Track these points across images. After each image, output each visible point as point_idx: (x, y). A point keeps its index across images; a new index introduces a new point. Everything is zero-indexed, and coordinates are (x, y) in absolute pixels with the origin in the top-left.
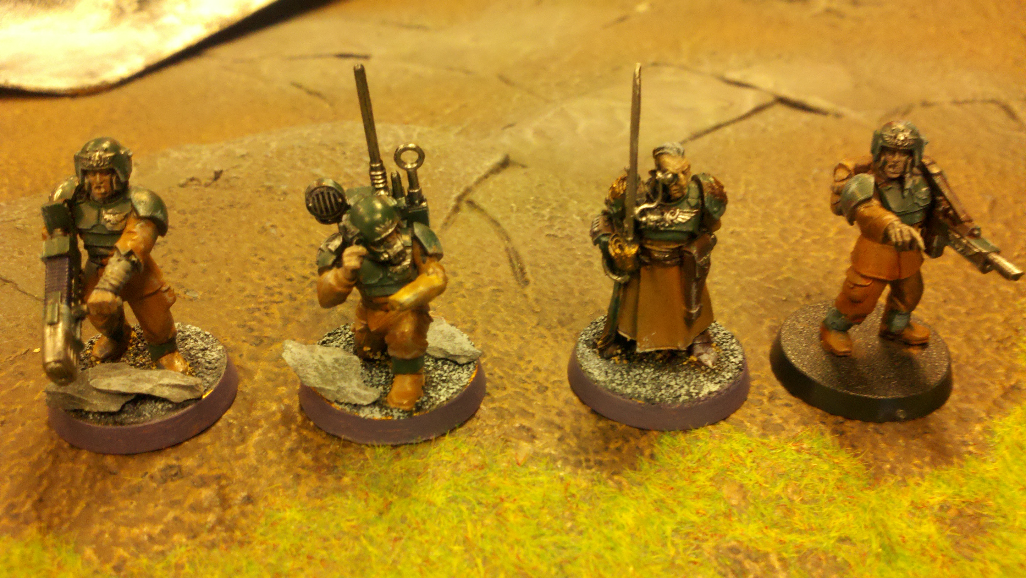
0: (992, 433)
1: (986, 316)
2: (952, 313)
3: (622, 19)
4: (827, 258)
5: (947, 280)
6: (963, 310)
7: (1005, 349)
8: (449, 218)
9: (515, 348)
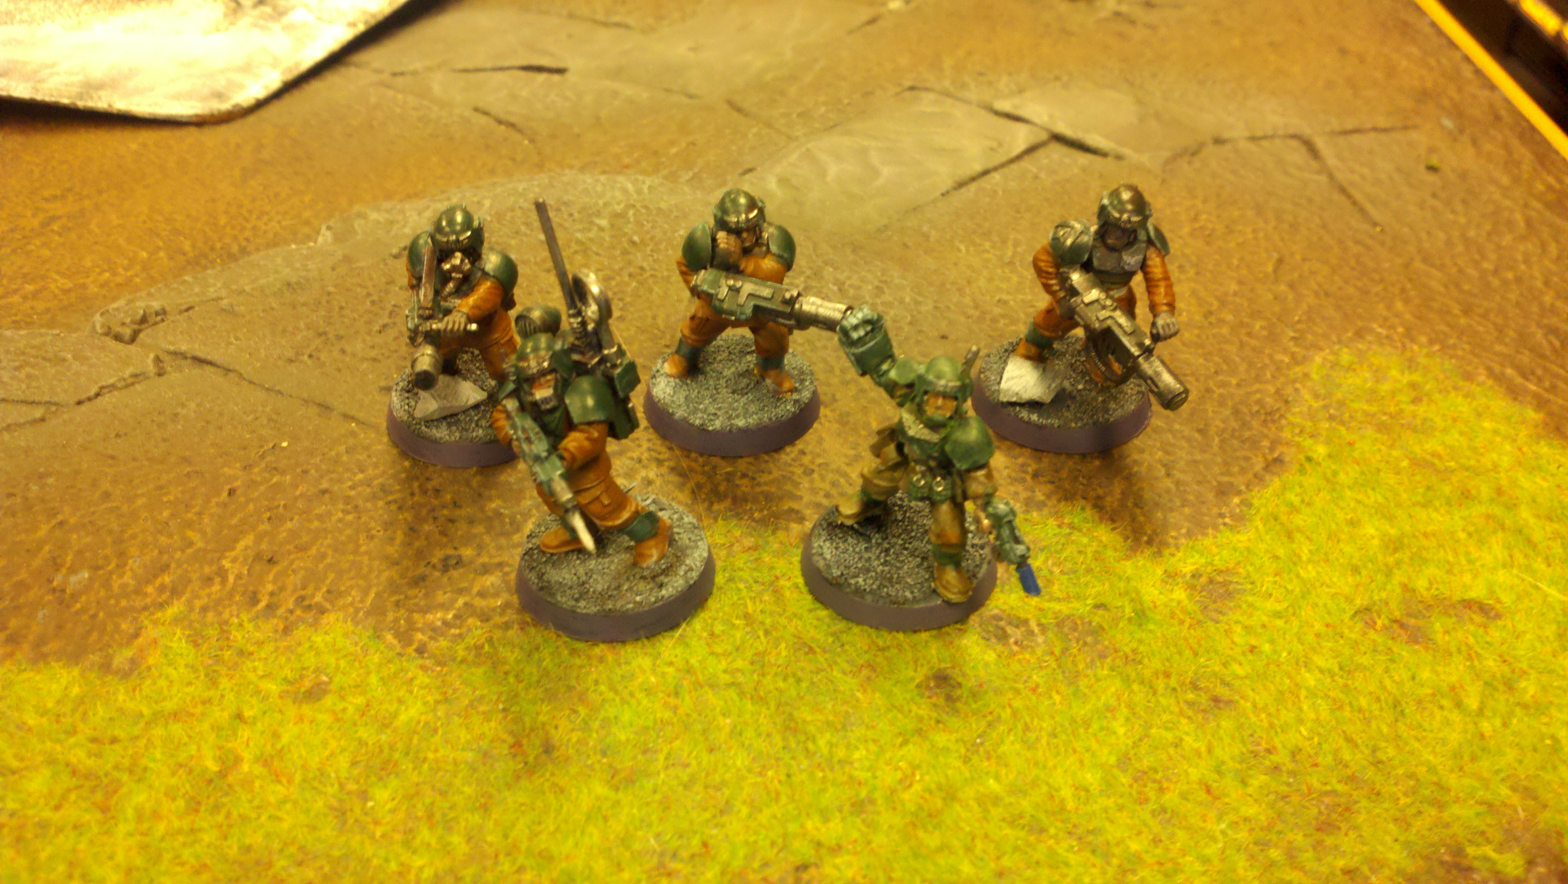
0: (1250, 506)
1: (1257, 386)
2: (1223, 385)
3: (872, 21)
5: (1221, 350)
6: (1234, 381)
7: (1273, 421)
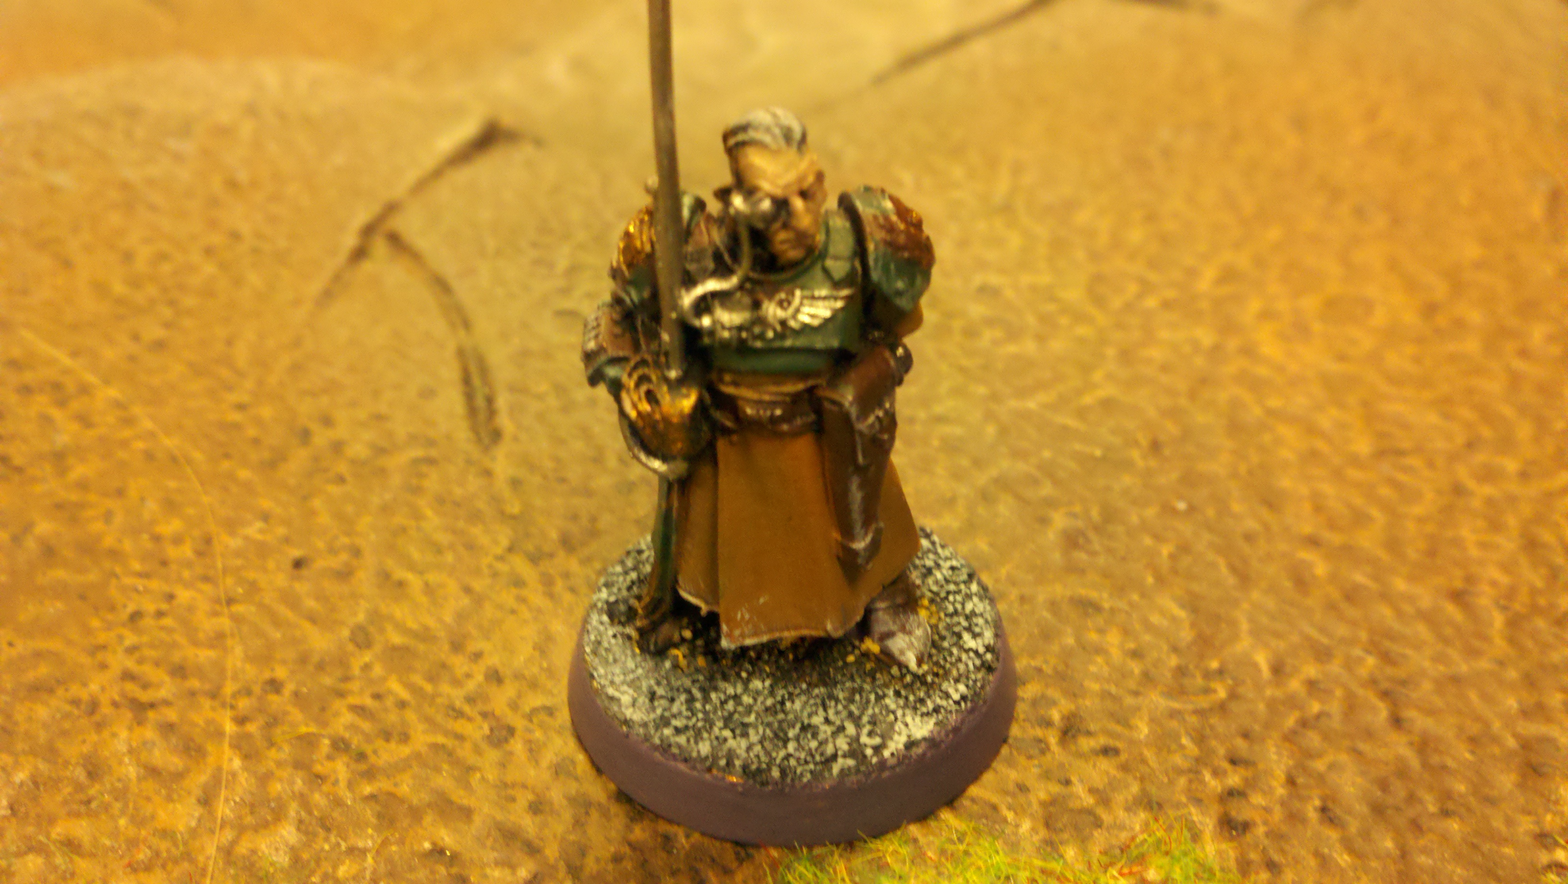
4: (1196, 345)
8: (337, 278)
9: (448, 619)
